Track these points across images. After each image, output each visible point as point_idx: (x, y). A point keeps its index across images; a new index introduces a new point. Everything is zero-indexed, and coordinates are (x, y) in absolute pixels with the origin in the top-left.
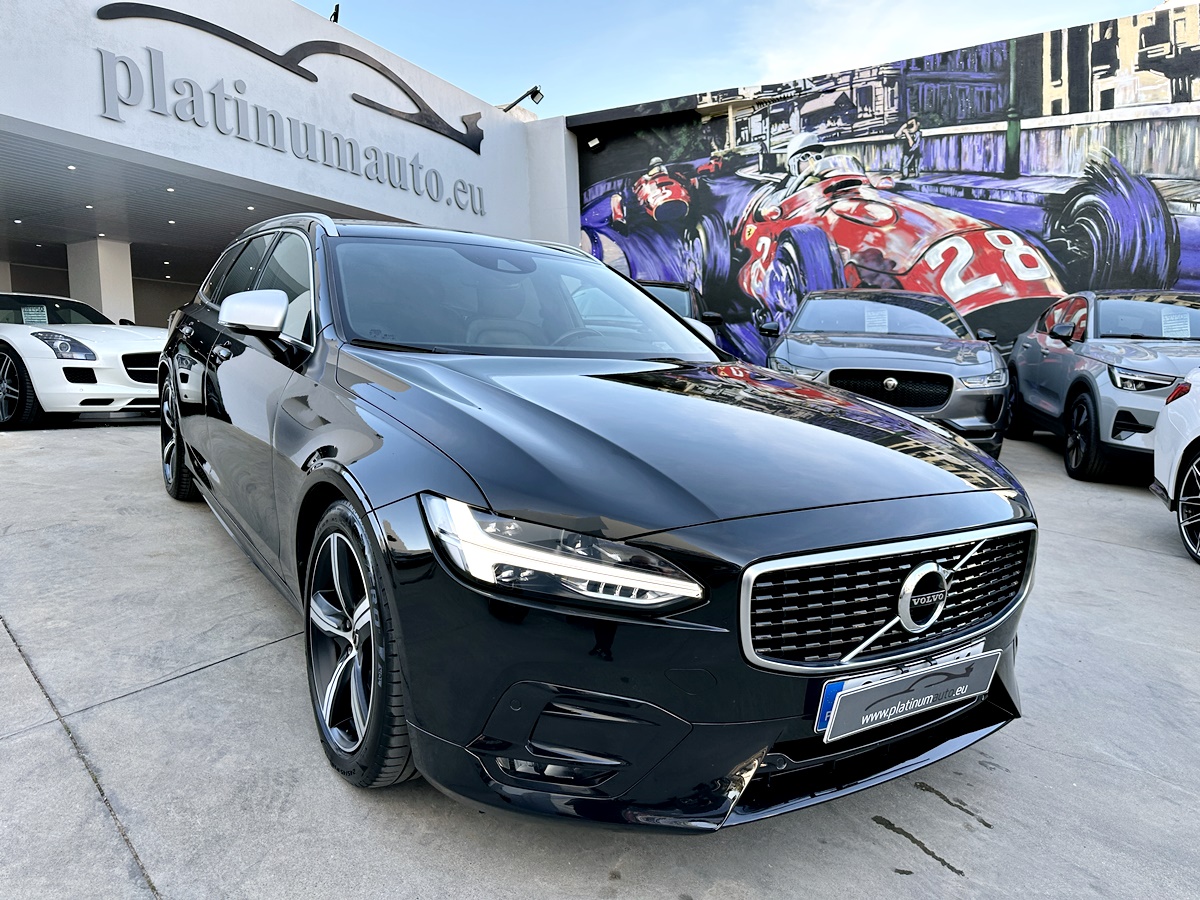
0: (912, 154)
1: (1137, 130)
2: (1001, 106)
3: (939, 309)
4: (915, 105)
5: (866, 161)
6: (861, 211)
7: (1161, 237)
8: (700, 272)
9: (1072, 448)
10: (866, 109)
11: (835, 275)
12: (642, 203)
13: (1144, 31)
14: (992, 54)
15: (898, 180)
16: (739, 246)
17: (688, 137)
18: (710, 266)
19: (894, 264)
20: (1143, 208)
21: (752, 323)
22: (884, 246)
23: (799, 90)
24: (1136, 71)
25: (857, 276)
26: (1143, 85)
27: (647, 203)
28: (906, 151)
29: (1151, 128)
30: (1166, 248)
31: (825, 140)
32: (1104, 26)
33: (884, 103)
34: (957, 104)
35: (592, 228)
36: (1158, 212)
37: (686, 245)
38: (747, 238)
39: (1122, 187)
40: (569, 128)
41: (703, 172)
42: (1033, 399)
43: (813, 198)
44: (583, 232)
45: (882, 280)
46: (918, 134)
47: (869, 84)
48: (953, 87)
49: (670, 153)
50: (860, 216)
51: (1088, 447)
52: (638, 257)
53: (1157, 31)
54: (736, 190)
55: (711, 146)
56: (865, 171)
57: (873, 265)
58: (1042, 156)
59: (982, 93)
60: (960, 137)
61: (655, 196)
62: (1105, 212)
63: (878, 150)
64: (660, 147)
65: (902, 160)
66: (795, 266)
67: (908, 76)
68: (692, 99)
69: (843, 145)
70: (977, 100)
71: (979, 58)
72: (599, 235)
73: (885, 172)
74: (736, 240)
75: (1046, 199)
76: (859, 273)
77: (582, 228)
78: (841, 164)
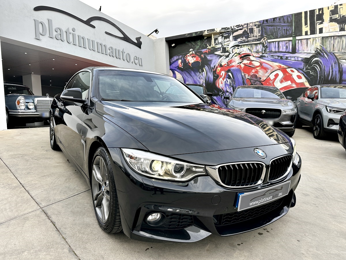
0: (265, 47)
1: (329, 39)
2: (290, 33)
3: (274, 91)
4: (266, 33)
5: (252, 49)
6: (250, 63)
7: (337, 70)
8: (204, 82)
9: (315, 130)
10: (252, 34)
11: (243, 82)
12: (187, 62)
13: (331, 11)
14: (287, 18)
15: (261, 54)
16: (216, 74)
17: (200, 43)
18: (207, 80)
19: (260, 78)
20: (332, 61)
21: (220, 96)
22: (258, 73)
23: (232, 29)
24: (329, 22)
25: (250, 82)
26: (331, 26)
27: (189, 62)
28: (263, 46)
29: (334, 39)
30: (339, 73)
31: (240, 43)
32: (319, 10)
33: (257, 32)
34: (278, 32)
35: (173, 69)
36: (336, 62)
37: (200, 74)
38: (218, 71)
39: (326, 56)
40: (166, 41)
41: (205, 53)
42: (302, 116)
43: (237, 60)
44: (170, 70)
45: (257, 83)
46: (267, 41)
47: (252, 27)
48: (277, 28)
49: (195, 48)
50: (250, 65)
51: (320, 129)
52: (187, 77)
53: (335, 11)
54: (214, 58)
55: (207, 46)
56: (251, 52)
57: (254, 79)
58: (302, 47)
59: (285, 29)
60: (279, 42)
61: (191, 60)
62: (321, 63)
63: (255, 46)
64: (192, 46)
65: (262, 49)
66: (232, 79)
67: (263, 25)
68: (202, 32)
69: (245, 45)
70: (283, 31)
71: (284, 19)
72: (175, 71)
73: (257, 52)
74: (215, 72)
75: (304, 59)
76: (250, 81)
77: (170, 69)
78: (245, 50)
